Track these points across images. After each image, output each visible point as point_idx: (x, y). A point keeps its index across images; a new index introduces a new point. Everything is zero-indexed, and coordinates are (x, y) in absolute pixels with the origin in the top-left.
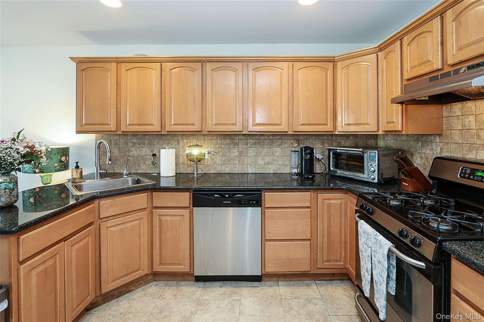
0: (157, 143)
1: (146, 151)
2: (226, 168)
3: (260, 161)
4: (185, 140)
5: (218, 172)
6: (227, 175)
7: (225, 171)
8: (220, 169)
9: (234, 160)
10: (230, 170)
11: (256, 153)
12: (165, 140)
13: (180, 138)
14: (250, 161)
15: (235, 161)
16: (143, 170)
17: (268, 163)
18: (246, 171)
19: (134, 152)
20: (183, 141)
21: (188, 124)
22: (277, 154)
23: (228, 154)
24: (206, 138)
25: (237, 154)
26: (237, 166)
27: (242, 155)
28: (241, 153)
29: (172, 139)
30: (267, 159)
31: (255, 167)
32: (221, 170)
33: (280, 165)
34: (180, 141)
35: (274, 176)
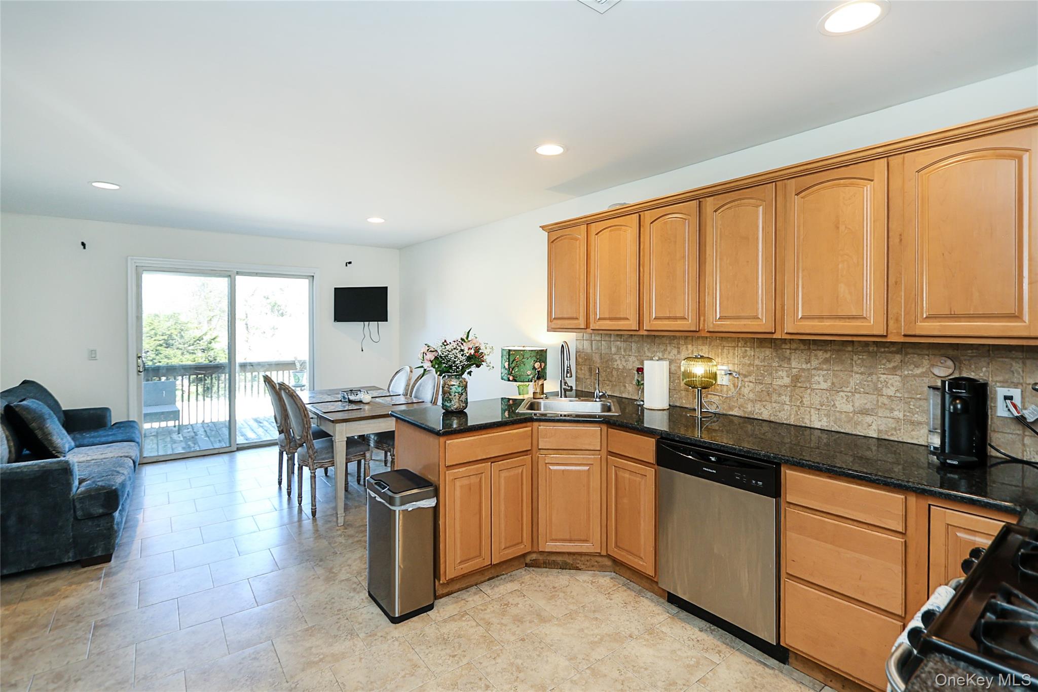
0: (648, 349)
1: (633, 362)
2: (763, 409)
3: (842, 404)
4: (690, 346)
5: (747, 416)
6: (764, 424)
7: (761, 414)
8: (750, 409)
9: (780, 395)
10: (770, 416)
11: (833, 383)
12: (659, 344)
13: (682, 342)
14: (816, 400)
15: (783, 397)
16: (629, 393)
17: (864, 412)
18: (808, 422)
19: (619, 362)
20: (687, 347)
21: (675, 318)
22: (890, 392)
23: (768, 380)
24: (725, 343)
25: (787, 381)
26: (786, 407)
27: (799, 385)
28: (796, 379)
29: (670, 343)
30: (860, 401)
31: (828, 416)
32: (752, 412)
33: (897, 420)
34: (681, 348)
35: (879, 446)
